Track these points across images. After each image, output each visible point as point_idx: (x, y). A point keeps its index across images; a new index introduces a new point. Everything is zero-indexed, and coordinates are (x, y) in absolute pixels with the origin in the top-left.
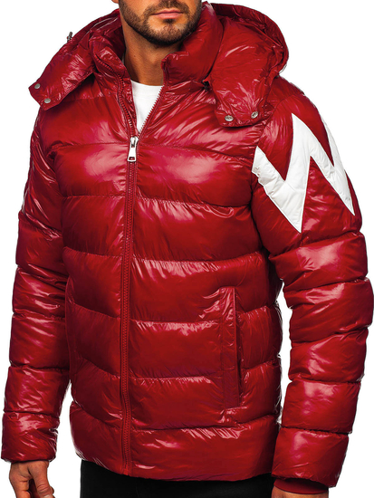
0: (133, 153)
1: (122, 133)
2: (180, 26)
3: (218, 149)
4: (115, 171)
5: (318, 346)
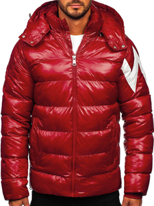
0: (74, 62)
1: (68, 54)
3: (111, 59)
4: (68, 70)
5: (143, 139)
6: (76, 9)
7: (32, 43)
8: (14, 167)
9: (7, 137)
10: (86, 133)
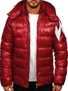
2: (36, 5)
6: (34, 4)
7: (12, 18)
8: (6, 72)
9: (3, 59)
10: (41, 59)
